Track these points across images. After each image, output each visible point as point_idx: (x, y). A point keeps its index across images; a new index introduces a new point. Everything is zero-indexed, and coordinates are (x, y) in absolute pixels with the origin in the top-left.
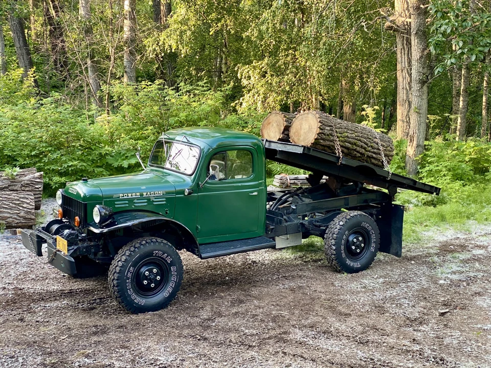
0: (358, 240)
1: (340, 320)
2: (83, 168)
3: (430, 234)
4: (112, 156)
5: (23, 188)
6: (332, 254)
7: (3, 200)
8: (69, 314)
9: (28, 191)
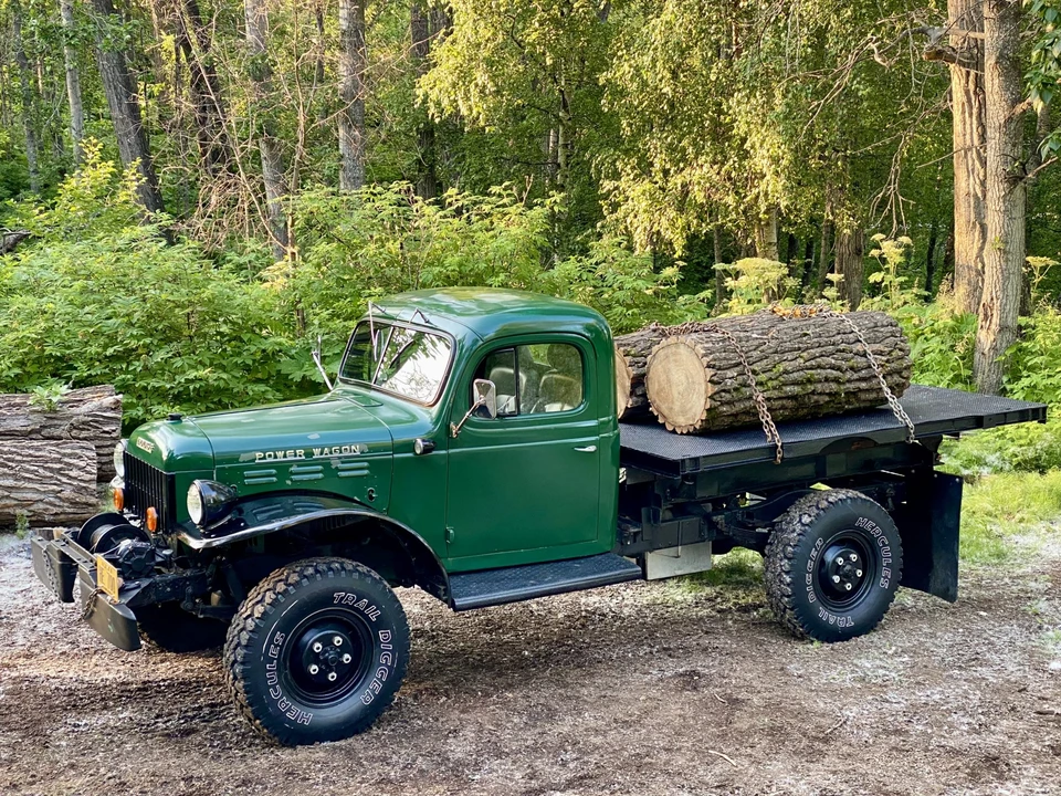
0: (847, 559)
1: (795, 769)
2: (222, 384)
3: (1029, 540)
4: (292, 357)
5: (74, 432)
6: (783, 595)
7: (24, 462)
8: (128, 747)
9: (85, 439)
